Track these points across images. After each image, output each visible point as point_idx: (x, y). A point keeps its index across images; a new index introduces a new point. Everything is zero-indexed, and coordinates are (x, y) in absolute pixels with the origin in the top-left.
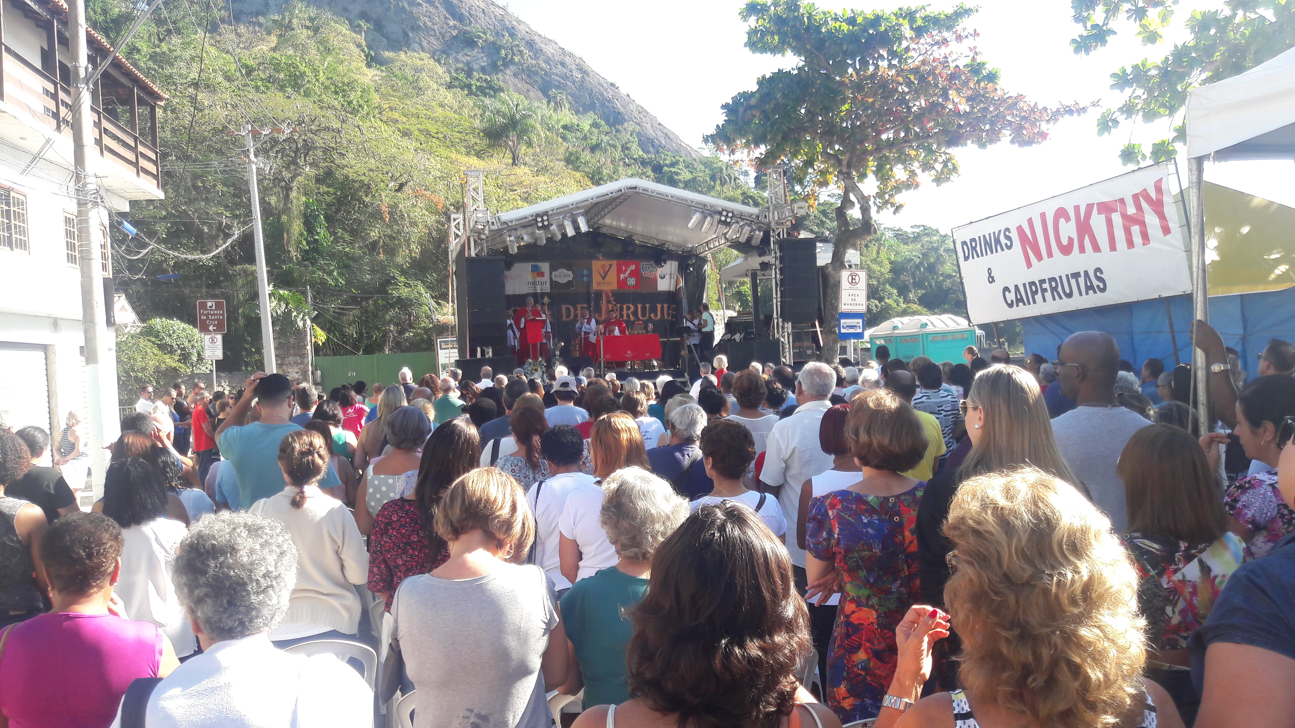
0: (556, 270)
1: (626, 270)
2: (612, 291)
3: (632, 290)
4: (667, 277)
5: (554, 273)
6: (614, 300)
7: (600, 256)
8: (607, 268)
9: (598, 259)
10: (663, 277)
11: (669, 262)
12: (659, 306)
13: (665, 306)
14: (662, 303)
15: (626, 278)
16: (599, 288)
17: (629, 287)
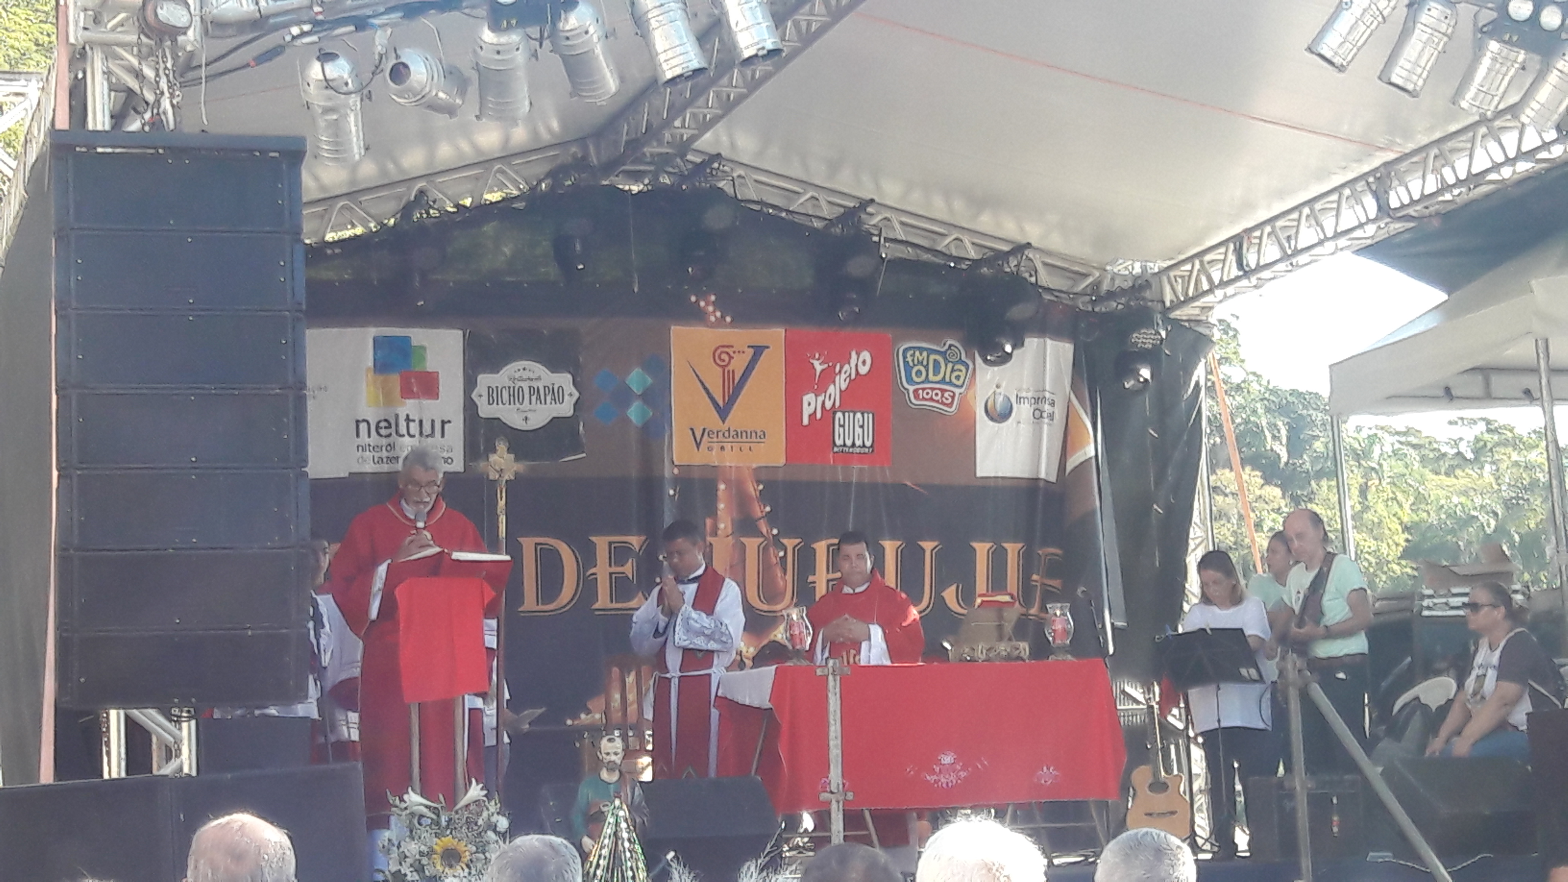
0: (495, 368)
1: (828, 376)
2: (761, 474)
3: (857, 472)
4: (1023, 411)
5: (485, 380)
6: (771, 518)
7: (708, 305)
8: (738, 365)
9: (697, 316)
10: (1000, 415)
11: (1032, 343)
12: (982, 549)
13: (1012, 549)
14: (997, 539)
15: (829, 414)
16: (698, 458)
17: (846, 455)
